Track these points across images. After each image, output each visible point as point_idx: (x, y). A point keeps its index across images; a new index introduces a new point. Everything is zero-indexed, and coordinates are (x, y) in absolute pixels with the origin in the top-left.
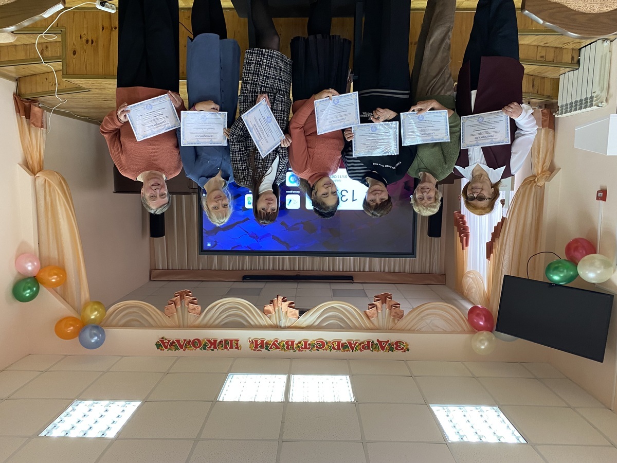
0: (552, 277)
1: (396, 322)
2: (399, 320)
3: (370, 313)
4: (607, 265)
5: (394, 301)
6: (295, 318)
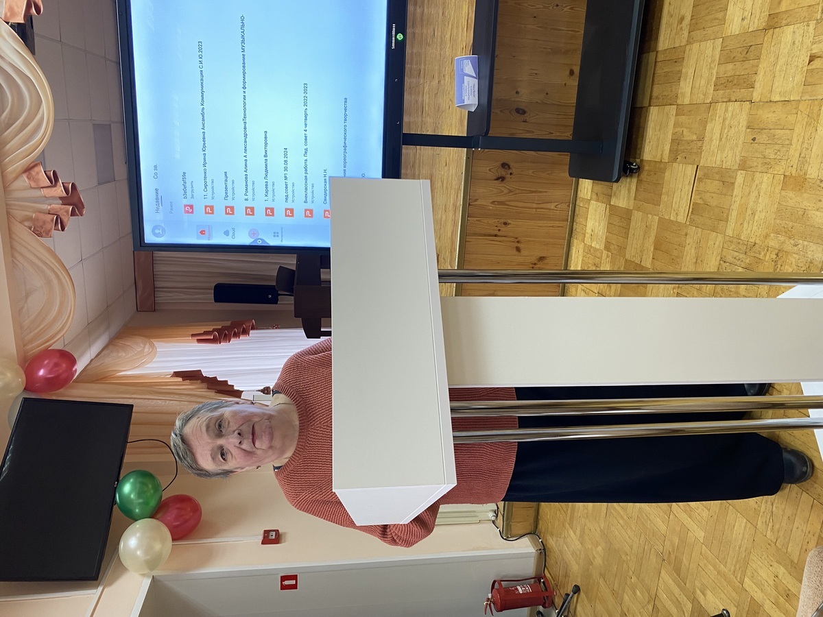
0: (128, 481)
1: (26, 224)
2: (30, 228)
3: (38, 173)
4: (152, 563)
5: (68, 220)
6: (6, 15)
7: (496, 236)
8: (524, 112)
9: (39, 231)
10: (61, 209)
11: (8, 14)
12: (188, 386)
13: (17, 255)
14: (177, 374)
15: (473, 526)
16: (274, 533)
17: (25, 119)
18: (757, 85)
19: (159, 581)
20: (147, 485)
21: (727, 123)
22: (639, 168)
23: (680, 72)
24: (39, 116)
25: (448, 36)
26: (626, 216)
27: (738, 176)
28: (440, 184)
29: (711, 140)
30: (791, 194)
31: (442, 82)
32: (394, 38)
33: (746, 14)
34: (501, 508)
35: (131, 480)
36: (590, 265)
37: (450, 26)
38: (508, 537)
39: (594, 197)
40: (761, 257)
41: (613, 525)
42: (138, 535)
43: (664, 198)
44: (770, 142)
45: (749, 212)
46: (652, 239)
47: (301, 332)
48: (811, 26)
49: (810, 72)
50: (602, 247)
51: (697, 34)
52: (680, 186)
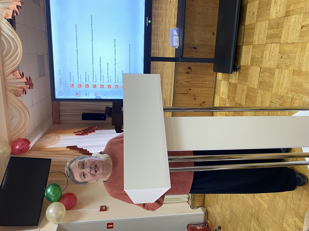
0: (49, 187)
1: (12, 92)
2: (13, 93)
3: (16, 73)
4: (58, 219)
5: (28, 90)
6: (5, 16)
7: (186, 94)
8: (196, 48)
9: (17, 95)
10: (25, 86)
11: (6, 16)
12: (72, 152)
13: (8, 103)
14: (68, 147)
15: (180, 204)
16: (104, 207)
17: (12, 54)
18: (282, 37)
19: (61, 226)
20: (56, 189)
21: (271, 51)
22: (239, 68)
23: (254, 33)
24: (17, 53)
25: (167, 21)
26: (235, 86)
27: (276, 71)
28: (165, 75)
29: (266, 58)
30: (296, 77)
31: (166, 38)
32: (147, 22)
33: (277, 11)
34: (190, 197)
35: (51, 187)
36: (222, 104)
37: (168, 17)
38: (193, 208)
39: (223, 79)
40: (286, 100)
41: (233, 203)
42: (53, 208)
43: (249, 79)
44: (288, 58)
45: (281, 84)
46: (245, 94)
47: (114, 131)
48: (302, 15)
49: (302, 32)
50: (226, 97)
51: (260, 19)
52: (255, 75)
